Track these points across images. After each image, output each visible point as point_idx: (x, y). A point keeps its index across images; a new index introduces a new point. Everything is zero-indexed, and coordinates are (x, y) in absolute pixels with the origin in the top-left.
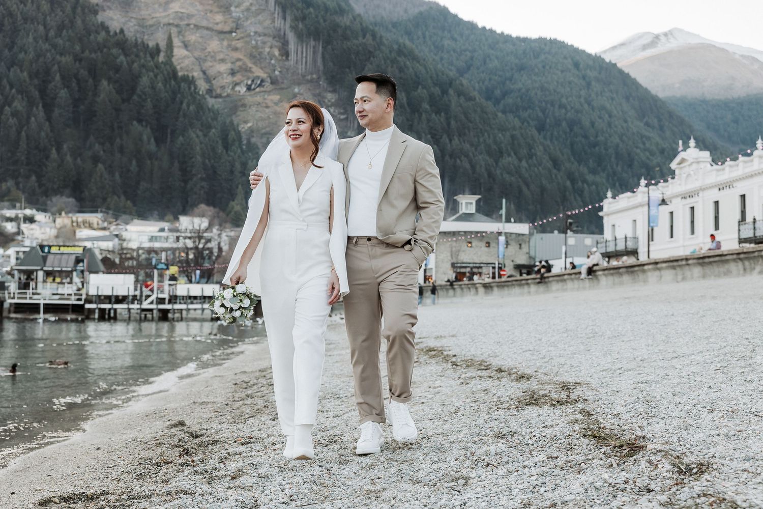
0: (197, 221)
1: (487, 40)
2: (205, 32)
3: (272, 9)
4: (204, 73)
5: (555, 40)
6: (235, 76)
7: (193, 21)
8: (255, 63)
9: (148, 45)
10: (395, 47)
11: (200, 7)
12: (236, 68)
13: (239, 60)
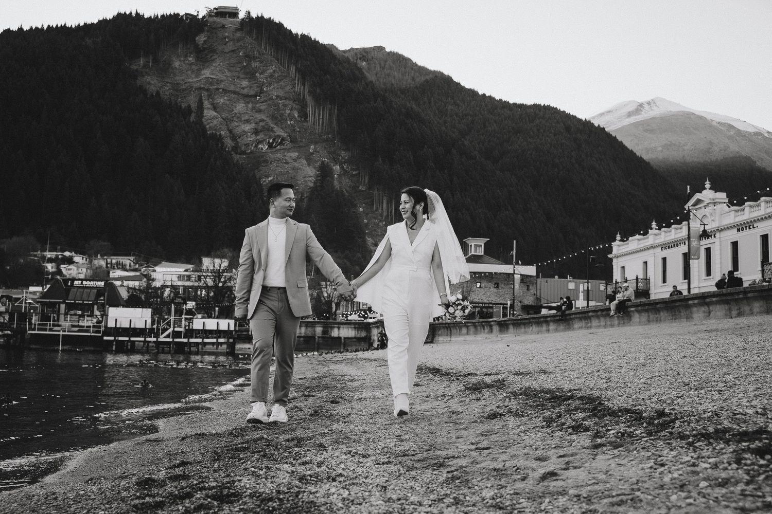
0: (217, 261)
1: (486, 106)
2: (233, 95)
3: (293, 76)
4: (231, 132)
5: (549, 106)
6: (258, 135)
7: (222, 86)
8: (276, 124)
9: (181, 106)
10: (403, 110)
11: (228, 74)
12: (260, 128)
13: (262, 120)
